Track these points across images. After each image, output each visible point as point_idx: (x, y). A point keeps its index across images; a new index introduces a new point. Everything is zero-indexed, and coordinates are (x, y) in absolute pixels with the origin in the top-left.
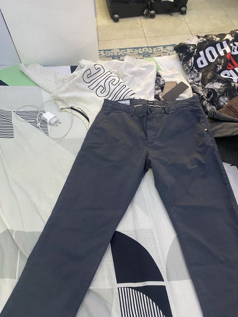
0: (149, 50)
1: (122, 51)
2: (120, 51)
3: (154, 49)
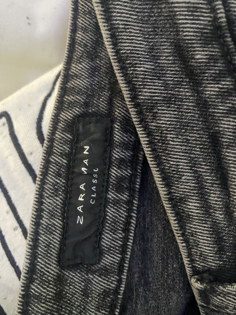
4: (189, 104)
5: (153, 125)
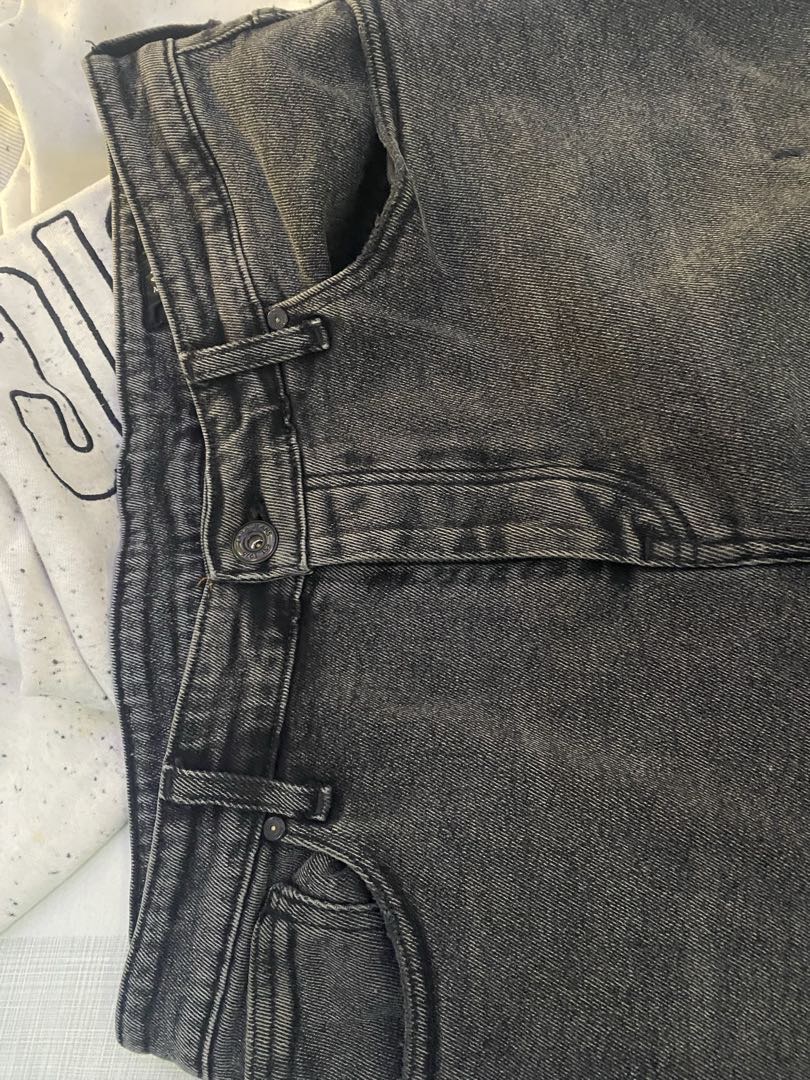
4: (178, 200)
5: (148, 217)
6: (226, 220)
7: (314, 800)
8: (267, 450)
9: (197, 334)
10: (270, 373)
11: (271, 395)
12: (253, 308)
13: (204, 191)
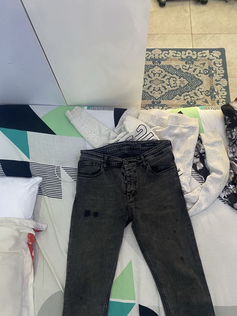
0: (193, 54)
1: (164, 52)
2: (162, 52)
3: (199, 53)
6: (155, 156)
7: (105, 168)
8: (135, 163)
9: (145, 155)
10: (142, 162)
11: (140, 163)
12: (148, 160)
13: (158, 154)
